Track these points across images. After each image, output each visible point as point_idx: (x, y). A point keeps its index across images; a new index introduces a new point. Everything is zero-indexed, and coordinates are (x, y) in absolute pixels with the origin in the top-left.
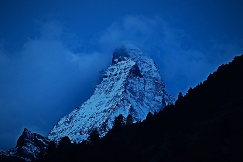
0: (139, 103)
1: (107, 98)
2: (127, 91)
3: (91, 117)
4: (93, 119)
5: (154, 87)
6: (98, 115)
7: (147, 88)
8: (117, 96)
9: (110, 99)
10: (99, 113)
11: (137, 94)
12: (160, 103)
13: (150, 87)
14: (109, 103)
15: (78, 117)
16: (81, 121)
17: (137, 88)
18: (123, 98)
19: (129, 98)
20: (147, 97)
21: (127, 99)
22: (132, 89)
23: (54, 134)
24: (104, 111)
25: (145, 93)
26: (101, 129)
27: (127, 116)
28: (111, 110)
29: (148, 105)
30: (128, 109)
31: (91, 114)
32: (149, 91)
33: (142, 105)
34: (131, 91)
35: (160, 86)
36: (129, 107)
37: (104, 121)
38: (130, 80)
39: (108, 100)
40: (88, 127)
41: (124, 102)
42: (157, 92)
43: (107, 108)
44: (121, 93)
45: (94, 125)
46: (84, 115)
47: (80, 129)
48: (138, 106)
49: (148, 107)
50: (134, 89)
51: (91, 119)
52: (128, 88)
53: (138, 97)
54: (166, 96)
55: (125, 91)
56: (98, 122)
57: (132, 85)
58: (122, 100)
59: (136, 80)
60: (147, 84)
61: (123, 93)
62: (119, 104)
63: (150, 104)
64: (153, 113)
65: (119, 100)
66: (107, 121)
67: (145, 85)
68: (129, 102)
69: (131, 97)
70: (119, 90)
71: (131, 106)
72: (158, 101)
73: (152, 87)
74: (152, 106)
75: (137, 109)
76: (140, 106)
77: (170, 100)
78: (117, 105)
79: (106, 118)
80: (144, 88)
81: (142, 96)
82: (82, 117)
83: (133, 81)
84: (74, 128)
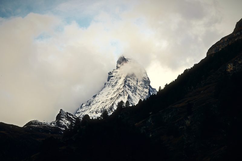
0: (134, 93)
1: (113, 90)
2: (126, 86)
3: (103, 102)
4: (104, 103)
5: (143, 83)
6: (107, 101)
7: (139, 84)
8: (119, 89)
9: (115, 91)
10: (108, 100)
11: (133, 87)
12: (147, 93)
13: (141, 83)
14: (114, 93)
15: (94, 102)
16: (96, 105)
17: (132, 84)
18: (123, 90)
19: (127, 90)
20: (139, 90)
21: (126, 91)
22: (129, 84)
23: (79, 113)
24: (111, 99)
25: (137, 87)
26: (109, 110)
27: (126, 102)
28: (116, 98)
29: (140, 95)
30: (126, 97)
31: (103, 101)
32: (140, 85)
33: (136, 94)
34: (129, 86)
35: (147, 82)
36: (127, 96)
37: (111, 105)
38: (128, 79)
39: (113, 91)
40: (101, 109)
41: (124, 93)
42: (145, 86)
43: (113, 96)
44: (122, 87)
45: (104, 107)
46: (98, 101)
47: (96, 110)
48: (133, 95)
49: (139, 96)
50: (130, 85)
51: (102, 103)
52: (127, 84)
53: (133, 90)
54: (151, 89)
55: (125, 86)
56: (107, 106)
57: (129, 82)
58: (123, 91)
59: (131, 79)
60: (139, 81)
61: (123, 87)
62: (121, 94)
63: (141, 94)
64: (143, 100)
65: (121, 92)
66: (113, 105)
67: (137, 82)
68: (128, 93)
69: (128, 89)
70: (121, 85)
71: (128, 95)
72: (146, 92)
73: (142, 83)
74: (142, 95)
75: (132, 97)
76: (134, 95)
77: (153, 91)
78: (120, 95)
79: (112, 103)
80: (137, 84)
81: (136, 89)
82: (97, 102)
83: (130, 79)
84: (92, 109)
